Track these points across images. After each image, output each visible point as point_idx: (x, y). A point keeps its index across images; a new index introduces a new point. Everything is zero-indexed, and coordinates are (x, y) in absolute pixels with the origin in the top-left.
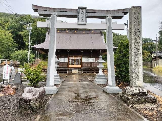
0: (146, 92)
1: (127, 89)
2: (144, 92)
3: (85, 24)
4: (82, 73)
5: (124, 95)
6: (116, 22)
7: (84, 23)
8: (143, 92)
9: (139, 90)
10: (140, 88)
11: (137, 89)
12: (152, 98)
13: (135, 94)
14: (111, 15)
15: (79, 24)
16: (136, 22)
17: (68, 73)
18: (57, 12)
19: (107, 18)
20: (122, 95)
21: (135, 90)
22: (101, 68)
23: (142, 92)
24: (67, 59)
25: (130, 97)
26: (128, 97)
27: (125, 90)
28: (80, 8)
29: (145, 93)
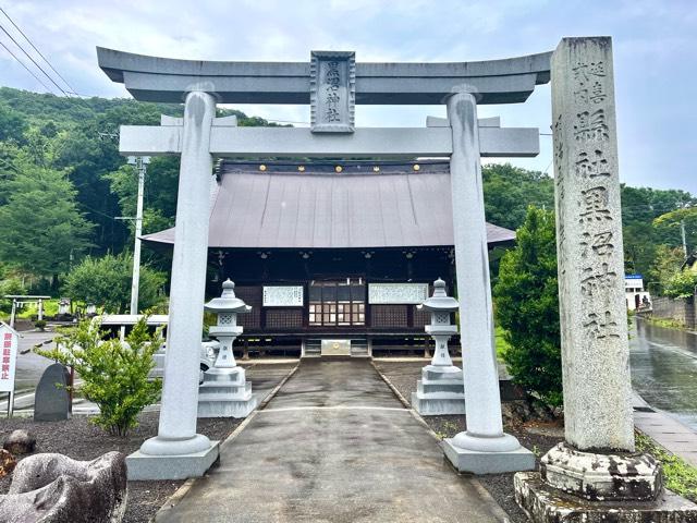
0: (651, 479)
1: (550, 463)
2: (638, 479)
3: (349, 134)
4: (370, 354)
5: (537, 494)
6: (497, 119)
7: (342, 126)
8: (634, 482)
9: (613, 469)
10: (617, 459)
11: (604, 460)
12: (680, 513)
13: (593, 493)
14: (473, 87)
15: (317, 134)
16: (586, 113)
17: (303, 355)
18: (216, 80)
19: (455, 100)
20: (526, 492)
21: (590, 470)
22: (440, 335)
23: (627, 480)
24: (300, 289)
25: (565, 512)
26: (553, 509)
27: (543, 464)
28: (320, 57)
29: (645, 484)
